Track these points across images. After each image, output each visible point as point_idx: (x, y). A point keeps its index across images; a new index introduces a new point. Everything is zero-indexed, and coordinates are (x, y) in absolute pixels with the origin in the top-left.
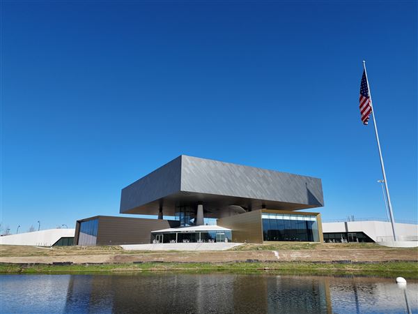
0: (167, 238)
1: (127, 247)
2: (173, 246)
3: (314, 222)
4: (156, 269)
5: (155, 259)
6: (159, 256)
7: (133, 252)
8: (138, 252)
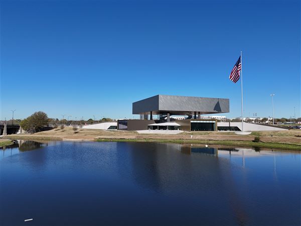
0: (155, 128)
1: (140, 132)
2: (157, 131)
3: (214, 123)
4: (150, 141)
5: (150, 138)
6: (151, 136)
7: (142, 134)
8: (144, 134)
